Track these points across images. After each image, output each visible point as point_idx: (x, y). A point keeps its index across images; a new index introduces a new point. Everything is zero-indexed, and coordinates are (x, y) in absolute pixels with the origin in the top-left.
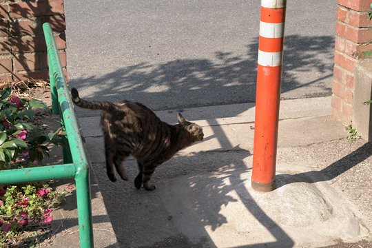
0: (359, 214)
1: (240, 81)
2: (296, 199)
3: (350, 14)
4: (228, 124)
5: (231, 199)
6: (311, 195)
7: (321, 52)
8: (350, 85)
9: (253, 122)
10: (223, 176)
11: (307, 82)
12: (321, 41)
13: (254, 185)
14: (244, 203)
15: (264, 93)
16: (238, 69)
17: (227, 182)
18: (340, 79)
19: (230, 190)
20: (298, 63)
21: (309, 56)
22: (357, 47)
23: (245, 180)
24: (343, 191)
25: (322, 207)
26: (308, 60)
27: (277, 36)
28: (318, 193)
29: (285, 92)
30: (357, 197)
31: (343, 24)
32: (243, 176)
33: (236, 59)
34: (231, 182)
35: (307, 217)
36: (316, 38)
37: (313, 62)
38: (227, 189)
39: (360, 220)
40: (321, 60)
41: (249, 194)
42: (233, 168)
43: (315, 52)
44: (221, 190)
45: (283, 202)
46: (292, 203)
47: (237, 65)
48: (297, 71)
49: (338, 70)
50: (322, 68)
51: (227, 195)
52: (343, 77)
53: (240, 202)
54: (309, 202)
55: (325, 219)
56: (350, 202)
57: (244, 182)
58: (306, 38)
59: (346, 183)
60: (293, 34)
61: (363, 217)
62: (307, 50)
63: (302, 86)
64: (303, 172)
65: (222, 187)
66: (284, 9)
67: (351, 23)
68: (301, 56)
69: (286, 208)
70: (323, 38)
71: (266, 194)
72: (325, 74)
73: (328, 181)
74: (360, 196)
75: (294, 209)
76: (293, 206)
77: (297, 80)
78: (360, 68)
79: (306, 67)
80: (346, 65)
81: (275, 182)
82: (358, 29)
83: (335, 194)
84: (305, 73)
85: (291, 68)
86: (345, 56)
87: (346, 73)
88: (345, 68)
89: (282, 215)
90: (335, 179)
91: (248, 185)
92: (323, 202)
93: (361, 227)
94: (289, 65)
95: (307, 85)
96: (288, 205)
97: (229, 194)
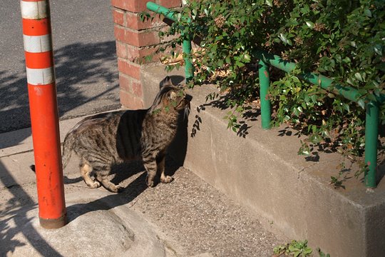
0: (163, 236)
1: (18, 104)
2: (93, 231)
3: (127, 16)
4: (8, 156)
5: (18, 244)
6: (109, 223)
7: (108, 60)
8: (138, 94)
9: (32, 150)
10: (7, 217)
11: (95, 95)
12: (106, 47)
13: (43, 223)
14: (34, 246)
15: (39, 115)
16: (15, 89)
17: (12, 224)
18: (127, 89)
19: (17, 233)
20: (83, 75)
21: (94, 66)
22: (140, 52)
23: (32, 218)
24: (144, 212)
25: (123, 234)
26: (93, 70)
27: (44, 49)
28: (117, 220)
29: (71, 109)
30: (159, 217)
31: (122, 28)
32: (30, 214)
33: (12, 77)
34: (16, 223)
35: (107, 249)
36: (100, 44)
37: (99, 71)
38: (12, 232)
39: (165, 242)
40: (109, 69)
41: (38, 235)
42: (18, 206)
43: (100, 61)
44: (5, 234)
45: (78, 236)
46: (89, 237)
47: (14, 85)
48: (82, 83)
49: (124, 79)
50: (110, 77)
51: (13, 239)
52: (130, 86)
53: (28, 245)
54: (107, 232)
55: (126, 249)
56: (152, 224)
57: (32, 221)
58: (89, 46)
59: (147, 204)
60: (74, 42)
61: (168, 239)
62: (91, 58)
63: (90, 100)
64: (98, 198)
65: (6, 231)
66: (48, 18)
67: (129, 26)
68: (86, 66)
69: (82, 242)
70: (107, 43)
71: (57, 231)
72: (114, 84)
73: (127, 205)
74: (162, 215)
75: (91, 243)
76: (89, 240)
77: (84, 94)
78: (146, 74)
79: (92, 78)
80: (131, 72)
81: (67, 216)
82: (137, 32)
83: (135, 217)
84: (92, 85)
85: (76, 81)
86: (129, 62)
87: (132, 81)
88: (131, 75)
89: (79, 252)
90: (134, 201)
91: (36, 223)
92: (123, 229)
93: (166, 249)
94: (73, 78)
95: (95, 98)
96: (84, 239)
97: (15, 238)
